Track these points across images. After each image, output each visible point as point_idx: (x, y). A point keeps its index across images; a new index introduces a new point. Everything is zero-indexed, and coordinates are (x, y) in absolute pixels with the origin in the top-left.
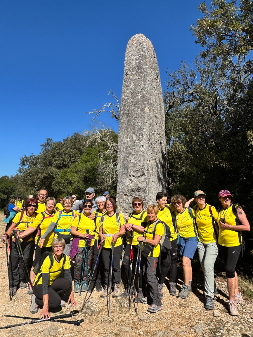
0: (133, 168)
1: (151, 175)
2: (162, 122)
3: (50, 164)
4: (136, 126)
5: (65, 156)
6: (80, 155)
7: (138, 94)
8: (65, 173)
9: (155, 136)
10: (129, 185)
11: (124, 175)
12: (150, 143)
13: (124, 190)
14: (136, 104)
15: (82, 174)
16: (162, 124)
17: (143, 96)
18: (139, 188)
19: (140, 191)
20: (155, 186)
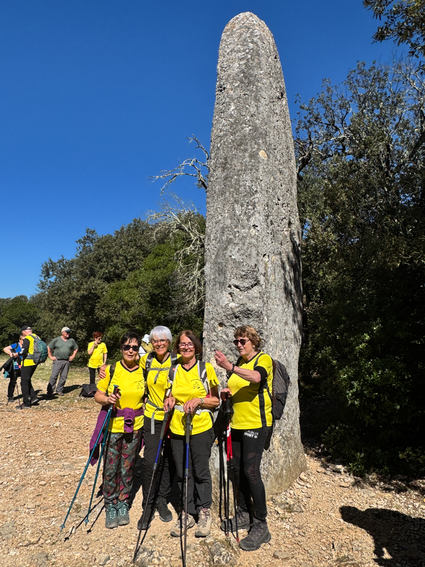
0: (235, 271)
1: (273, 285)
2: (292, 182)
3: (93, 274)
4: (240, 186)
5: (118, 259)
6: (144, 257)
7: (244, 125)
8: (117, 288)
9: (279, 209)
10: (227, 305)
11: (218, 286)
12: (269, 221)
13: (218, 314)
14: (240, 144)
15: (147, 290)
16: (291, 186)
17: (255, 129)
18: (249, 310)
19: (250, 316)
20: (280, 308)
